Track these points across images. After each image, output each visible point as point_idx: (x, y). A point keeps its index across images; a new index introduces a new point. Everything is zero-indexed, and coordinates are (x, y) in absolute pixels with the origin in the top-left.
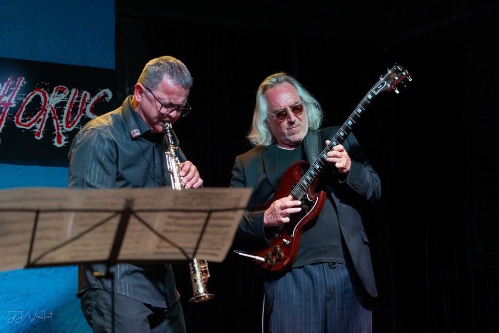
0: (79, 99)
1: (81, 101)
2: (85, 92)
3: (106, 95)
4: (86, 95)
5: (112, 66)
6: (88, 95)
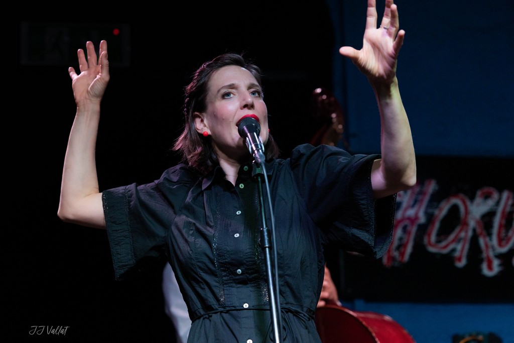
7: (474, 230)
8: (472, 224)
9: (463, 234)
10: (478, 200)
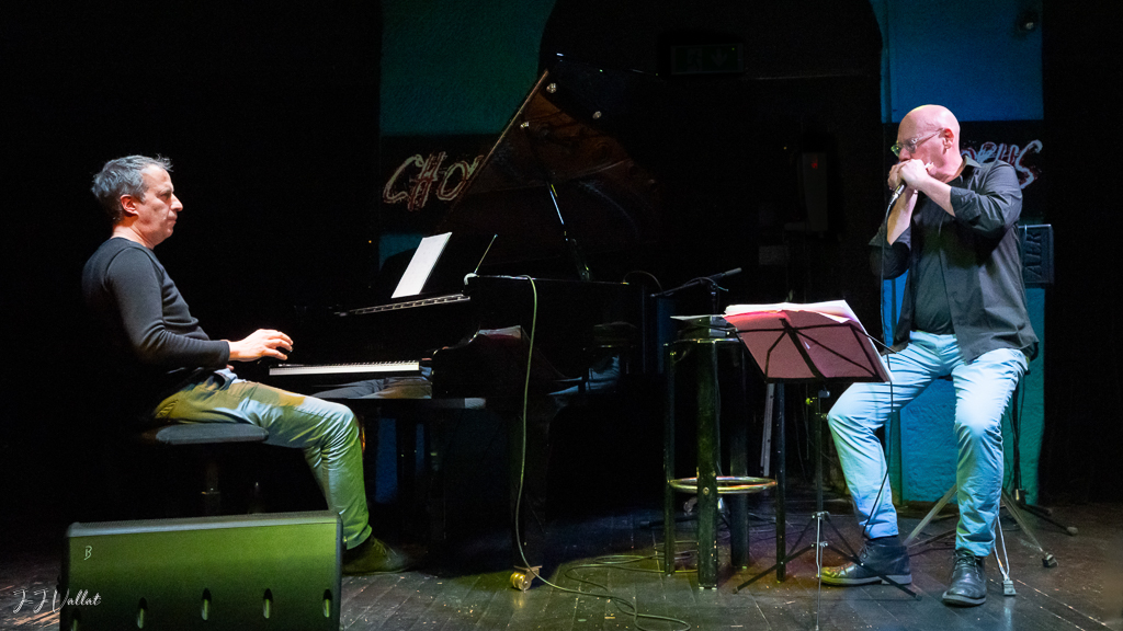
0: (1007, 153)
1: (1010, 155)
2: (1013, 146)
3: (1035, 147)
4: (1014, 149)
5: (1042, 117)
6: (1017, 148)
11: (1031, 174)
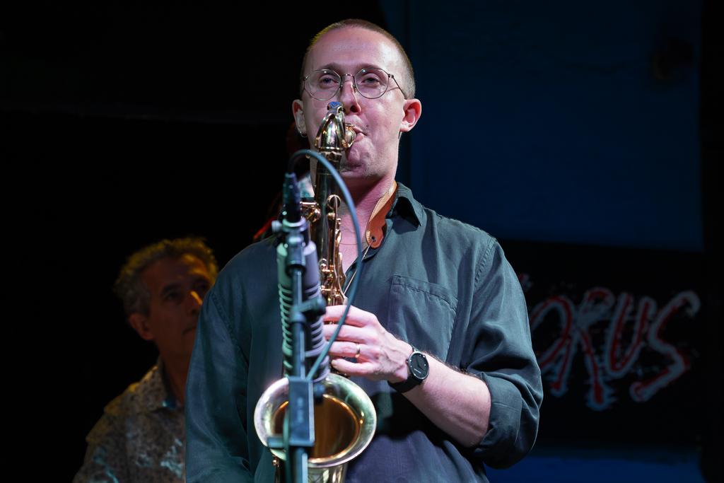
0: (634, 313)
1: (638, 317)
2: (645, 300)
3: (687, 304)
4: (647, 306)
6: (653, 304)
7: (579, 346)
8: (576, 337)
9: (563, 351)
10: (585, 304)
11: (678, 358)
